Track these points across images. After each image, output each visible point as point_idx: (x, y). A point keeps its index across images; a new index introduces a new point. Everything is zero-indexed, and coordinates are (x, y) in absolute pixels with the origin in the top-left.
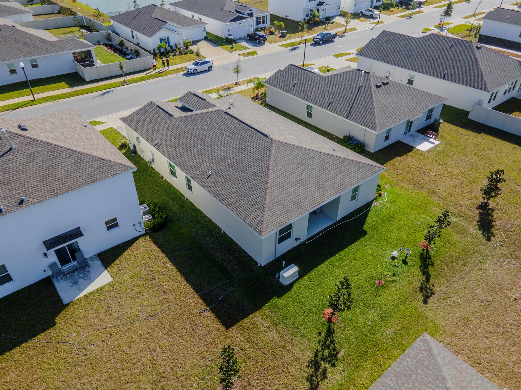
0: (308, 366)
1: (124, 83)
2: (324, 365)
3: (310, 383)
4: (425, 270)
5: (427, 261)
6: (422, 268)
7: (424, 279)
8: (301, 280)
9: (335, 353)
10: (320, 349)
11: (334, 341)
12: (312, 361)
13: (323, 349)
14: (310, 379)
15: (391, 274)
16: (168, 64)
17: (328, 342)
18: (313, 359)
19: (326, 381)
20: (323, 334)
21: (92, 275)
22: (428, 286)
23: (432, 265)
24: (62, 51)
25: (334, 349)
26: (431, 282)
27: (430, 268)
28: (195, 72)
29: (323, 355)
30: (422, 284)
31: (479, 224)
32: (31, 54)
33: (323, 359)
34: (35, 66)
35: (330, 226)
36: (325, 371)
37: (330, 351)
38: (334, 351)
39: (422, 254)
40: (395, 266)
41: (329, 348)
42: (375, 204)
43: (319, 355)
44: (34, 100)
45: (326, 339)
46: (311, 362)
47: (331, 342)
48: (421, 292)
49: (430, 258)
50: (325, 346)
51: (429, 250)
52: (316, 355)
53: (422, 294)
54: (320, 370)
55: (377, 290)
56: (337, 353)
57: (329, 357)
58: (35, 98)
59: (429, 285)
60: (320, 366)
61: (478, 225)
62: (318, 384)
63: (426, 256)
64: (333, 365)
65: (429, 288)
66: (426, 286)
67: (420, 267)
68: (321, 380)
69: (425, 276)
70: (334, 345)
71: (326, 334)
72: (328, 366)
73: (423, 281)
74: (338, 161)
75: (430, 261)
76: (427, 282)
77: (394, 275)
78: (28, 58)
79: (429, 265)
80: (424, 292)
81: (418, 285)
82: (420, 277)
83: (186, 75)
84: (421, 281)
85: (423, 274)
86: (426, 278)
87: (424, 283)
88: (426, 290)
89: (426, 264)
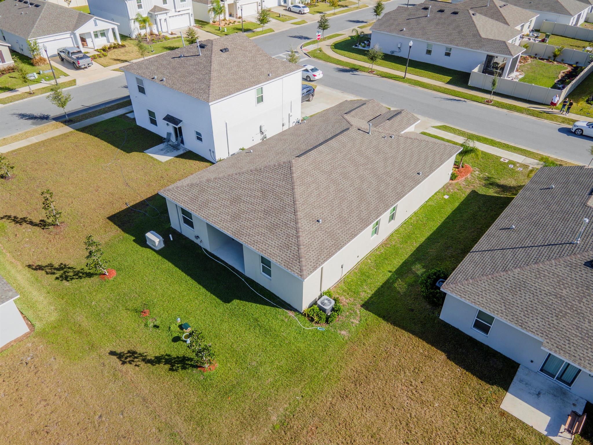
0: (61, 264)
1: (488, 102)
2: (59, 274)
3: (46, 266)
4: (163, 360)
5: (178, 364)
6: (166, 357)
7: (149, 358)
9: (68, 279)
10: (75, 270)
11: (81, 278)
12: (65, 265)
13: (74, 272)
14: (49, 265)
15: (158, 323)
17: (81, 275)
18: (67, 266)
19: (44, 274)
22: (136, 360)
23: (171, 370)
25: (72, 279)
26: (142, 364)
27: (168, 366)
28: (579, 132)
29: (68, 272)
30: (140, 354)
32: (451, 42)
33: (65, 272)
34: (448, 54)
36: (53, 273)
37: (71, 276)
38: (70, 279)
39: (190, 360)
40: (170, 328)
41: (74, 275)
42: (291, 314)
43: (69, 270)
44: (404, 78)
45: (84, 273)
48: (129, 352)
49: (184, 368)
50: (77, 274)
51: (199, 369)
52: (69, 268)
53: (126, 352)
54: (55, 271)
55: (136, 311)
56: (68, 281)
57: (65, 275)
58: (406, 77)
59: (139, 361)
60: (59, 271)
62: (43, 270)
63: (188, 364)
64: (57, 278)
65: (133, 361)
66: (137, 358)
67: (169, 356)
68: (46, 272)
69: (153, 358)
70: (77, 279)
71: (89, 273)
73: (146, 356)
74: (289, 223)
75: (178, 367)
76: (143, 360)
77: (156, 327)
78: (445, 45)
79: (173, 366)
80: (128, 355)
81: (139, 350)
82: (152, 353)
83: (562, 130)
84: (145, 354)
85: (156, 357)
86: (151, 359)
87: (142, 356)
88: (130, 356)
89: (174, 362)
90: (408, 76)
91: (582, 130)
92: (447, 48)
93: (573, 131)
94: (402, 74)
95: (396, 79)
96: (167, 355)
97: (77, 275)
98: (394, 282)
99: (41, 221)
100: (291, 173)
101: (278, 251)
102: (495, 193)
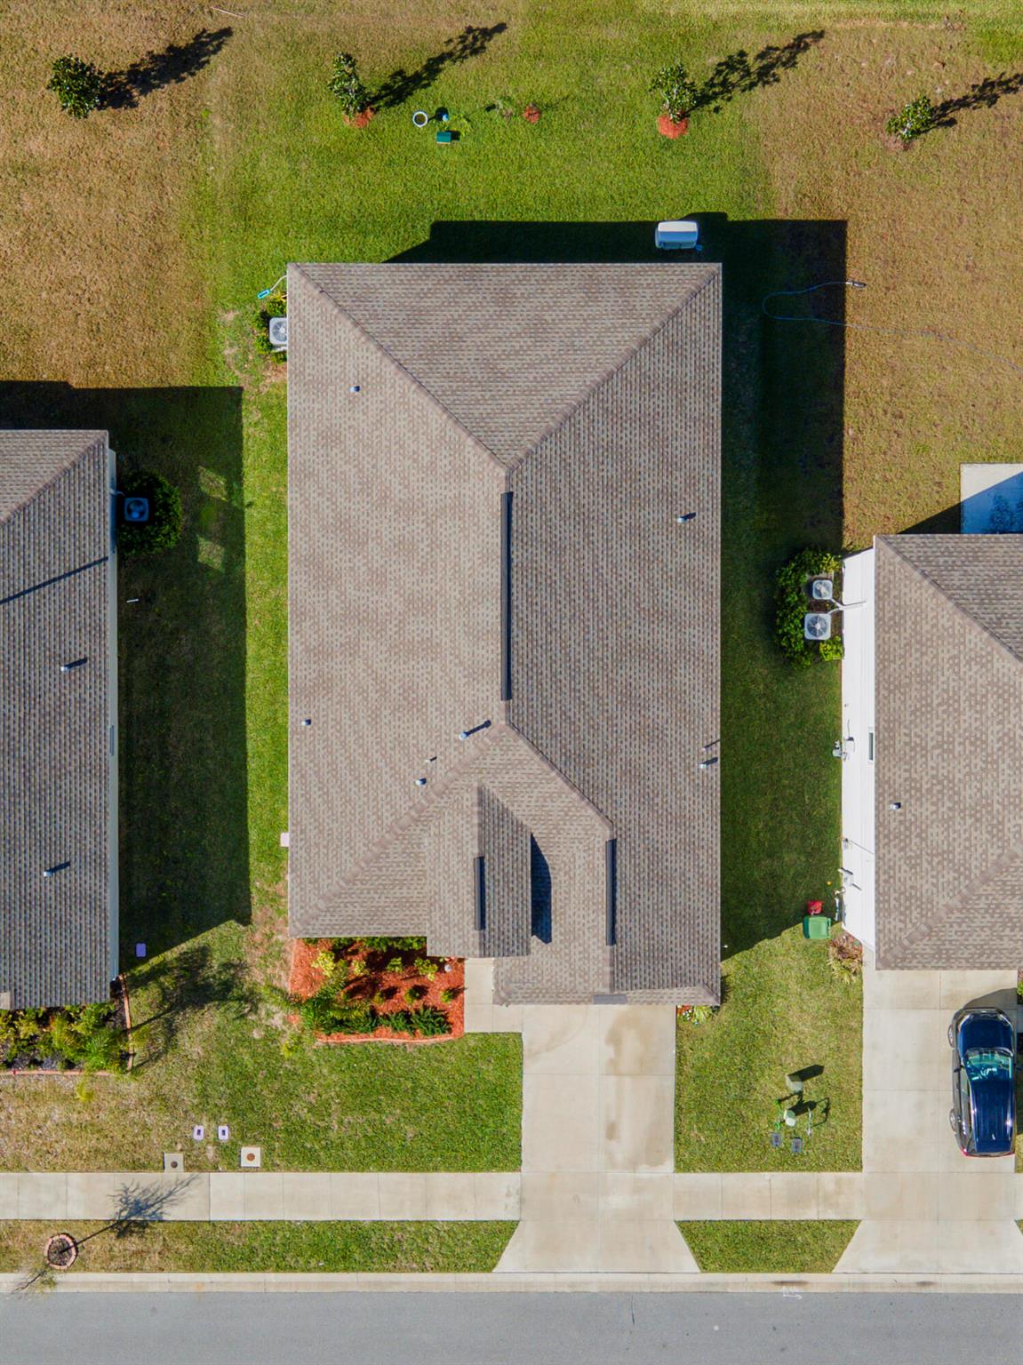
0: (777, 80)
2: (754, 65)
3: (794, 57)
4: (424, 75)
5: (399, 87)
6: (426, 82)
7: (447, 63)
9: (724, 67)
10: (737, 89)
11: (706, 84)
12: (765, 83)
13: (734, 86)
14: (790, 63)
15: (495, 114)
17: (717, 90)
18: (760, 84)
19: (774, 44)
20: (713, 105)
21: (990, 505)
22: (460, 47)
23: (400, 73)
25: (719, 73)
26: (446, 49)
27: (410, 73)
29: (742, 78)
30: (466, 57)
33: (748, 73)
36: (761, 56)
37: (727, 74)
38: (722, 71)
39: (390, 104)
40: (468, 120)
41: (725, 80)
43: (747, 82)
45: (715, 95)
46: (768, 82)
47: (713, 85)
48: (483, 47)
49: (385, 87)
50: (726, 86)
52: (752, 85)
53: (486, 44)
54: (765, 62)
55: (551, 106)
56: (720, 64)
57: (737, 69)
59: (455, 48)
60: (761, 68)
62: (786, 48)
63: (386, 95)
64: (742, 54)
65: (462, 42)
66: (463, 49)
67: (425, 86)
68: (777, 49)
69: (441, 66)
70: (712, 79)
71: (708, 103)
72: (750, 59)
73: (455, 62)
75: (395, 82)
76: (450, 55)
77: (490, 108)
79: (404, 78)
80: (478, 44)
81: (472, 62)
82: (450, 70)
84: (458, 63)
85: (439, 71)
86: (442, 63)
87: (459, 57)
88: (473, 44)
89: (406, 84)
96: (429, 85)
97: (724, 83)
100: (479, 441)
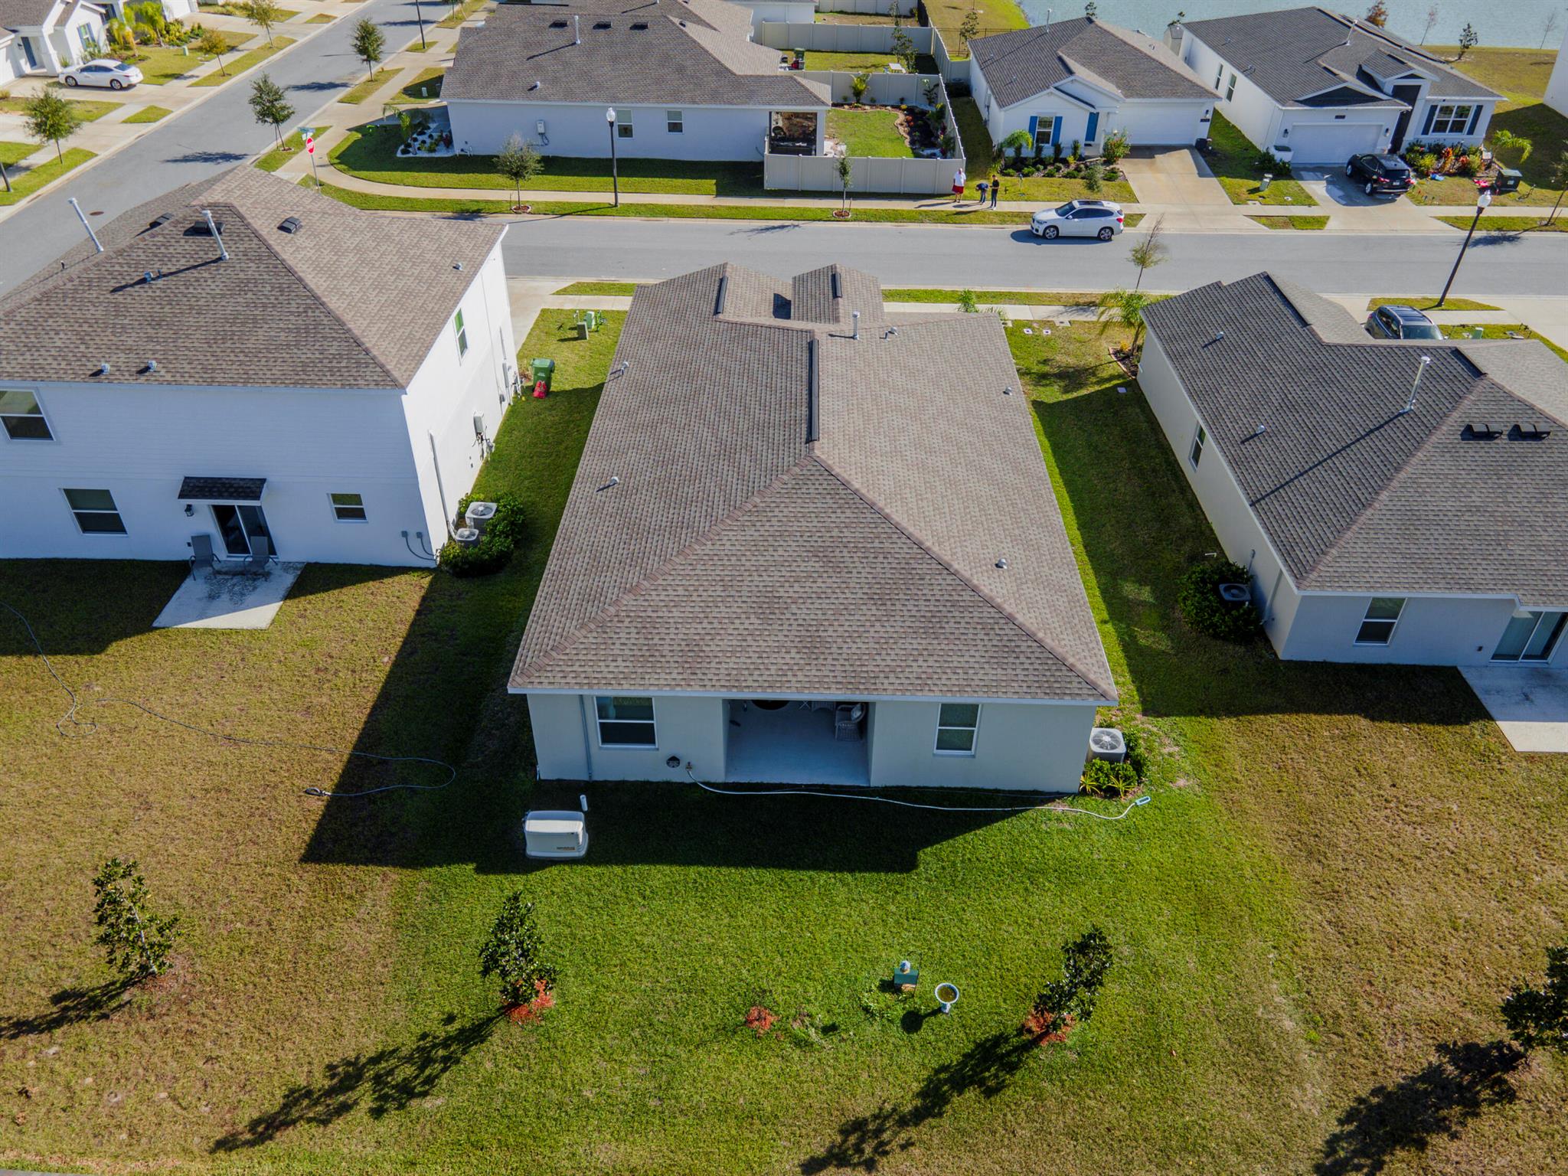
0: (331, 1067)
1: (841, 216)
2: (364, 1096)
3: (285, 1106)
4: (945, 1088)
5: (988, 1070)
6: (942, 1076)
7: (908, 1108)
8: (578, 868)
9: (418, 1089)
10: (405, 1052)
11: (457, 1061)
12: (352, 1063)
13: (409, 1059)
14: (295, 1097)
15: (822, 1018)
16: (994, 192)
17: (441, 1053)
18: (363, 1060)
19: (316, 1131)
20: (457, 1025)
22: (886, 1136)
23: (989, 1093)
24: (746, 103)
25: (430, 1081)
26: (912, 1133)
27: (971, 1094)
28: (1051, 233)
29: (391, 1072)
30: (875, 1117)
31: (1375, 1100)
32: (676, 96)
33: (378, 1079)
34: (675, 127)
35: (836, 786)
36: (345, 1108)
37: (416, 1077)
38: (424, 1083)
39: (999, 1039)
40: (866, 1010)
41: (422, 1069)
42: (1058, 808)
43: (384, 1065)
44: (616, 206)
45: (446, 1043)
46: (349, 1064)
47: (445, 1059)
48: (845, 1132)
49: (1012, 1068)
50: (423, 1057)
51: (1044, 1044)
52: (375, 1061)
53: (839, 1139)
54: (342, 1098)
55: (726, 1031)
56: (424, 1094)
57: (393, 1087)
58: (619, 201)
59: (896, 1134)
60: (352, 1088)
61: (1360, 1100)
62: (294, 1122)
63: (1009, 1054)
64: (377, 1113)
65: (882, 1144)
66: (879, 1131)
67: (944, 1068)
68: (309, 1120)
69: (918, 1102)
70: (444, 1070)
71: (462, 1031)
72: (367, 1102)
73: (894, 1110)
74: (956, 598)
75: (996, 1076)
76: (903, 1122)
77: (829, 1030)
78: (665, 106)
79: (981, 1083)
80: (852, 1139)
81: (863, 1107)
82: (903, 1093)
83: (1018, 236)
84: (888, 1107)
85: (922, 1094)
86: (916, 1108)
87: (887, 1118)
88: (862, 1140)
89: (976, 1074)
90: (624, 199)
91: (1056, 228)
92: (670, 114)
93: (1041, 233)
94: (608, 198)
95: (595, 212)
96: (937, 1072)
97: (427, 1062)
98: (1133, 638)
99: (56, 999)
100: (845, 485)
101: (1000, 671)
102: (1066, 391)
